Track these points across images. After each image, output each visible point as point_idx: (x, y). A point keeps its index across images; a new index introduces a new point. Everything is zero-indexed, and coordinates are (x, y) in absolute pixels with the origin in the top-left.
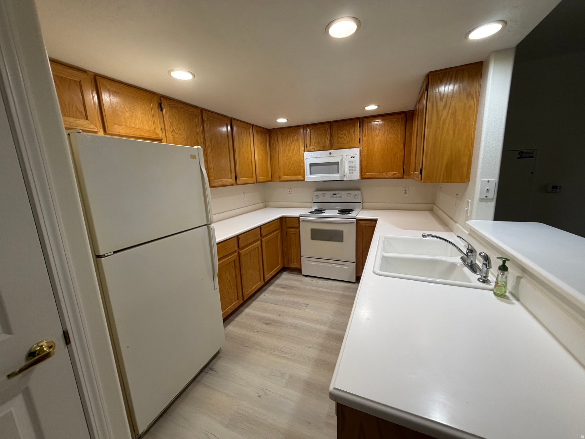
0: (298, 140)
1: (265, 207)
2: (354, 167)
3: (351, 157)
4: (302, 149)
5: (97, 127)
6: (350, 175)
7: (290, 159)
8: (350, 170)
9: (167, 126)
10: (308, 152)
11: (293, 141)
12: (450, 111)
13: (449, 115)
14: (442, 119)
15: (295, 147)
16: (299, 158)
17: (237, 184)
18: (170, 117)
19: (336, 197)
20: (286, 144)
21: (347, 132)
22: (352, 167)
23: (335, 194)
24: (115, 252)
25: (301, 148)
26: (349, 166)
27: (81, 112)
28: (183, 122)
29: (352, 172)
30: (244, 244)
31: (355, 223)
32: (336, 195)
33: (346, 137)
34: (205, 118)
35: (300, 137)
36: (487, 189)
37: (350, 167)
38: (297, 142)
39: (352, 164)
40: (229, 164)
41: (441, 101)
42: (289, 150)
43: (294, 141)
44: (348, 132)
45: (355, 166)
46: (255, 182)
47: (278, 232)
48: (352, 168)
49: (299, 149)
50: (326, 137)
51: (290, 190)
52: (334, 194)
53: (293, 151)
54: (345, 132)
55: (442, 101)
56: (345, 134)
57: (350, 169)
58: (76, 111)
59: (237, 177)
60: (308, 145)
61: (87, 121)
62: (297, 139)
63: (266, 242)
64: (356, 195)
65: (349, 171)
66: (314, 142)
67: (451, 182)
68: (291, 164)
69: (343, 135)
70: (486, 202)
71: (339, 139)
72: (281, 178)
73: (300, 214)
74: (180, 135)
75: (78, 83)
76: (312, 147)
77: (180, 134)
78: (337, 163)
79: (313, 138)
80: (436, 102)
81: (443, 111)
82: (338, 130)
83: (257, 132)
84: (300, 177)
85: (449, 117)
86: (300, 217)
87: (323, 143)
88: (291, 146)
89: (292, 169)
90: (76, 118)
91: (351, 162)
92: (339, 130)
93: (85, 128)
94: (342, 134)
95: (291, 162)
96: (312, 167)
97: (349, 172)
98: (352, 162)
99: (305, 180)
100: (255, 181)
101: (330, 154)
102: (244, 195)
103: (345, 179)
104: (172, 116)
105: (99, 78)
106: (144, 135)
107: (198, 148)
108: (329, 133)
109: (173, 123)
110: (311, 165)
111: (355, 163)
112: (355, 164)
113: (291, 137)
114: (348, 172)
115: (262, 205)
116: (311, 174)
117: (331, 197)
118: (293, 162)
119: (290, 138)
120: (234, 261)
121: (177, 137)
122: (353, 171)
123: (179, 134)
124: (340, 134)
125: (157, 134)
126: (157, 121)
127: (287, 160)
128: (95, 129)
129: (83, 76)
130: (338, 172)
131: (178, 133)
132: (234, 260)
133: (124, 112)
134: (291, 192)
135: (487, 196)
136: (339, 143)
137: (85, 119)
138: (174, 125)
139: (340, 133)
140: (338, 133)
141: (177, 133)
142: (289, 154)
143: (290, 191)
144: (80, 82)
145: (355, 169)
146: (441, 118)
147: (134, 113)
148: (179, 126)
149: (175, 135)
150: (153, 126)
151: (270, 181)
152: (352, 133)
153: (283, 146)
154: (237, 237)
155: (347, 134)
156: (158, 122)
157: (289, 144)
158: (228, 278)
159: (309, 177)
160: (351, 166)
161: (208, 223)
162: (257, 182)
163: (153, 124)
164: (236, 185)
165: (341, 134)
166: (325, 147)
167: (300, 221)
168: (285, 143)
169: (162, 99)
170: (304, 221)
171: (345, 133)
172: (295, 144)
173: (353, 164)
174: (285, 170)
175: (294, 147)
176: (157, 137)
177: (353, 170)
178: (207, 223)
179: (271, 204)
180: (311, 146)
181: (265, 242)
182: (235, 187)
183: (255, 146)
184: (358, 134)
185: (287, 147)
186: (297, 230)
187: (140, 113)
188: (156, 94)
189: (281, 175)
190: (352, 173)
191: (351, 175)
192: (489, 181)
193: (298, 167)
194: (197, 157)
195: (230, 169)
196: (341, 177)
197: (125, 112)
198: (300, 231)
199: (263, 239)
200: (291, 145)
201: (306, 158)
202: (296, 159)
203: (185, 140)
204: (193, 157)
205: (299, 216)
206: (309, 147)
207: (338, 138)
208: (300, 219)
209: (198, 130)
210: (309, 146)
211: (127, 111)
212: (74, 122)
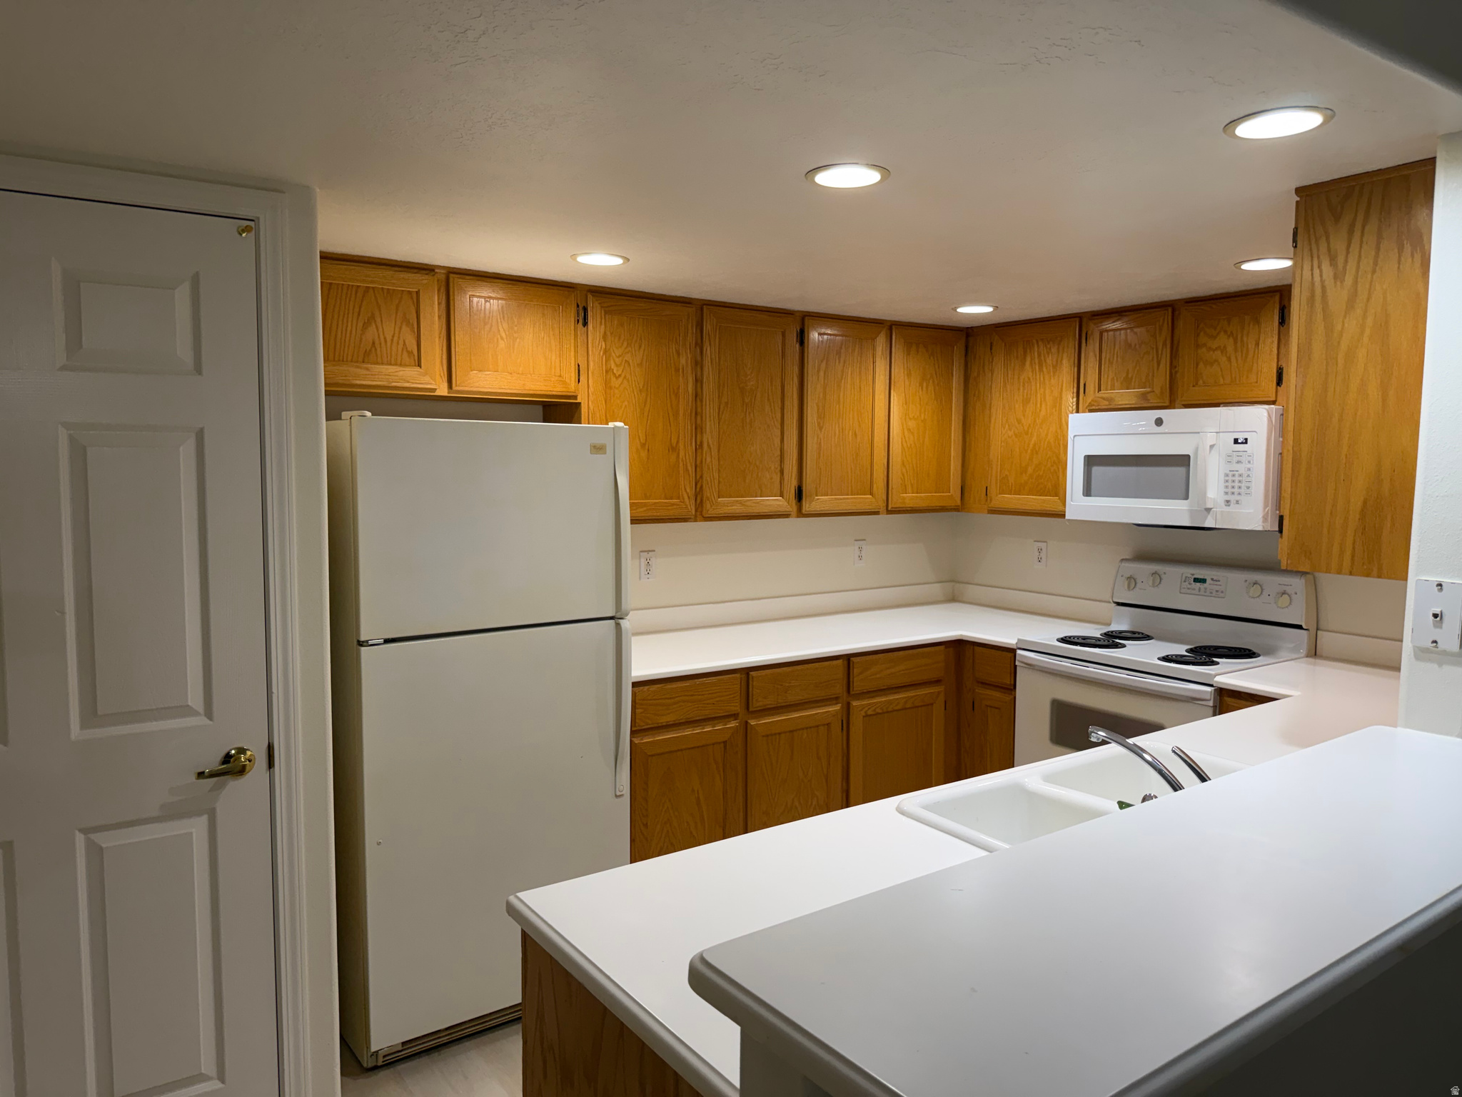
0: (1056, 367)
1: (953, 598)
2: (1244, 478)
3: (1236, 441)
4: (1070, 400)
5: (435, 380)
6: (1227, 509)
7: (1027, 434)
8: (1230, 490)
9: (594, 361)
10: (1091, 411)
11: (1041, 370)
12: (1370, 321)
13: (1368, 331)
14: (1344, 346)
15: (1047, 392)
16: (1056, 432)
17: (800, 514)
18: (605, 337)
19: (1202, 593)
20: (1019, 378)
21: (1231, 340)
22: (1237, 478)
23: (1204, 581)
24: (387, 641)
25: (1064, 398)
26: (1227, 475)
27: (410, 353)
28: (640, 347)
29: (1236, 497)
30: (770, 702)
31: (1211, 703)
32: (1205, 585)
33: (1229, 359)
34: (707, 327)
35: (1065, 355)
36: (1435, 616)
37: (1230, 478)
38: (1054, 376)
39: (1239, 465)
40: (779, 453)
41: (1338, 283)
42: (1026, 401)
43: (1045, 369)
44: (1236, 342)
45: (1248, 476)
46: (883, 509)
47: (939, 693)
48: (1237, 484)
49: (1058, 402)
50: (1153, 360)
51: (1043, 545)
52: (1196, 580)
53: (1039, 405)
54: (1222, 340)
55: (1342, 281)
56: (1223, 350)
57: (1230, 484)
58: (403, 350)
59: (804, 491)
60: (1091, 387)
61: (418, 369)
62: (1054, 363)
63: (867, 716)
64: (1284, 593)
65: (1226, 493)
66: (1110, 377)
67: (1379, 577)
68: (1029, 451)
69: (1219, 352)
70: (1440, 665)
71: (1201, 365)
72: (991, 500)
73: (1019, 640)
74: (628, 381)
75: (415, 296)
76: (1104, 393)
77: (628, 376)
78: (1183, 461)
79: (1111, 363)
80: (1323, 288)
81: (1345, 317)
82: (1198, 335)
83: (908, 345)
84: (1048, 502)
85: (1366, 339)
86: (1019, 652)
87: (1143, 380)
88: (1033, 388)
89: (1030, 470)
90: (401, 365)
91: (1236, 459)
92: (1202, 334)
93: (413, 383)
94: (1214, 351)
95: (1029, 444)
96: (1096, 470)
97: (1227, 498)
98: (1240, 459)
99: (1067, 517)
100: (882, 505)
101: (1159, 422)
102: (858, 553)
103: (1209, 523)
104: (611, 334)
105: (454, 278)
106: (533, 387)
107: (615, 428)
108: (1164, 344)
109: (611, 350)
110: (1091, 461)
111: (1249, 466)
112: (1249, 469)
113: (1036, 354)
114: (1221, 499)
115: (936, 589)
116: (1087, 492)
117: (1183, 591)
118: (1035, 445)
119: (1032, 359)
120: (722, 745)
121: (617, 386)
122: (1239, 494)
123: (625, 377)
124: (1204, 349)
125: (564, 383)
126: (570, 352)
127: (1016, 435)
128: (431, 384)
129: (423, 279)
130: (1187, 498)
131: (623, 376)
132: (725, 742)
133: (496, 340)
134: (1043, 555)
135: (1435, 642)
136: (1201, 382)
137: (415, 366)
138: (613, 354)
139: (1205, 345)
140: (1198, 346)
141: (620, 375)
142: (1024, 416)
143: (1040, 550)
144: (418, 293)
145: (1248, 488)
146: (1339, 343)
147: (518, 340)
148: (628, 357)
149: (613, 379)
150: (558, 364)
151: (956, 509)
152: (1251, 346)
153: (1008, 387)
154: (747, 672)
155: (1230, 349)
156: (572, 353)
157: (1027, 379)
158: (693, 790)
159: (1079, 505)
160: (1234, 475)
161: (618, 615)
162: (889, 512)
163: (558, 361)
164: (798, 517)
165: (1210, 349)
166: (1149, 396)
167: (1017, 663)
168: (1016, 377)
169: (590, 296)
170: (1030, 666)
171: (1225, 347)
172: (1047, 382)
173: (1241, 468)
174: (1007, 473)
175: (1042, 390)
176: (564, 390)
177: (1242, 491)
178: (616, 613)
179: (973, 591)
180: (1100, 390)
181: (863, 713)
182: (794, 523)
183: (892, 391)
184: (1271, 351)
185: (1019, 389)
186: (1008, 698)
187: (531, 335)
188: (573, 288)
189: (993, 491)
190: (1237, 502)
191: (1233, 508)
192: (1440, 585)
193: (1052, 466)
194: (609, 450)
195: (779, 468)
196: (1192, 513)
197: (498, 339)
198: (1015, 698)
199: (855, 703)
200: (1033, 383)
201: (1075, 436)
202: (1047, 435)
203: (641, 391)
204: (598, 449)
205: (1015, 648)
206: (1092, 392)
207: (1197, 365)
208: (1017, 658)
209: (683, 361)
210: (1092, 389)
211: (502, 338)
212: (396, 374)
